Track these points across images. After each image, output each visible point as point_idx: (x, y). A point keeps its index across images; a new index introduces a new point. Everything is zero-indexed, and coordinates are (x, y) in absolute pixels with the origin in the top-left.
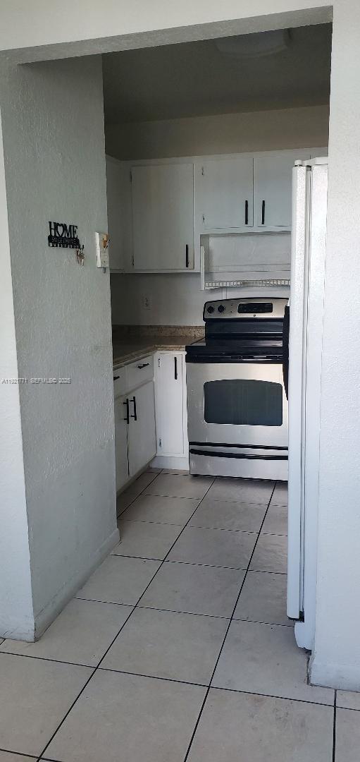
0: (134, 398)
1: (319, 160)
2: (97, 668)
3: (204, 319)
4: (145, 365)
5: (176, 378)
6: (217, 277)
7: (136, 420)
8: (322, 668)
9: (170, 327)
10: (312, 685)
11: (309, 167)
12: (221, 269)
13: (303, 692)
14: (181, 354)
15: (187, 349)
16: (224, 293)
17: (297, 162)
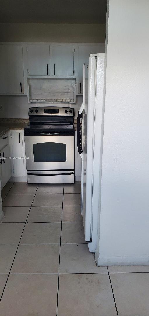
0: (3, 152)
1: (100, 54)
2: (9, 274)
3: (29, 116)
4: (6, 137)
5: (20, 143)
6: (33, 97)
7: (4, 162)
8: (102, 259)
9: (13, 119)
10: (98, 266)
11: (96, 57)
12: (35, 93)
13: (95, 270)
14: (22, 132)
15: (25, 130)
16: (37, 104)
17: (91, 55)
